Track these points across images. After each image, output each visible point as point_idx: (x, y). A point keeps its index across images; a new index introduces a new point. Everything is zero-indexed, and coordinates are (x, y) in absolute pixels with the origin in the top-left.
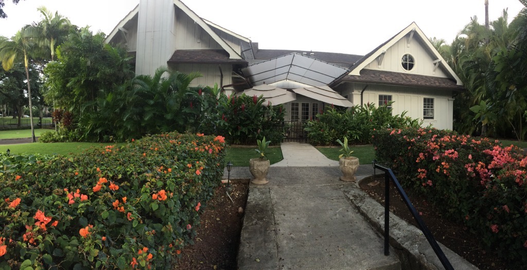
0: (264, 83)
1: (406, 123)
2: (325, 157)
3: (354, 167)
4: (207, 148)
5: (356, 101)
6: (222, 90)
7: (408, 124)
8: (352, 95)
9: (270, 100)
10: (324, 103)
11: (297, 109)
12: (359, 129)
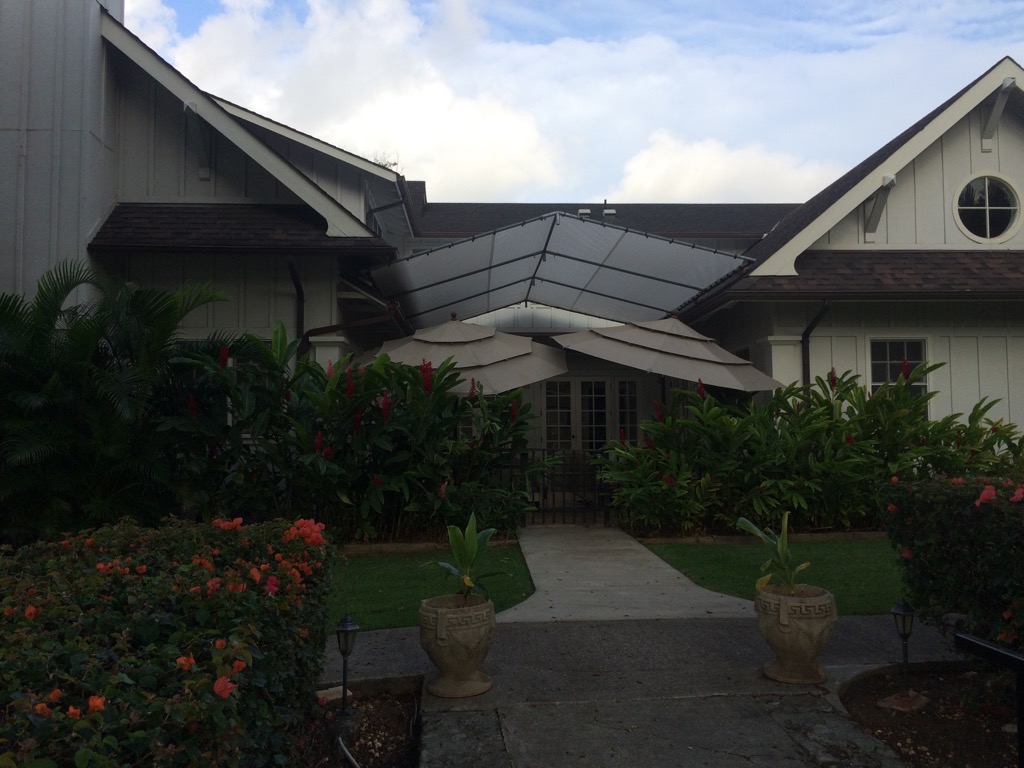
0: (454, 317)
1: (989, 445)
2: (685, 580)
3: (817, 628)
4: (256, 575)
5: (785, 369)
6: (305, 346)
7: (1001, 449)
8: (769, 346)
9: (477, 375)
10: (663, 381)
11: (566, 404)
12: (806, 473)
